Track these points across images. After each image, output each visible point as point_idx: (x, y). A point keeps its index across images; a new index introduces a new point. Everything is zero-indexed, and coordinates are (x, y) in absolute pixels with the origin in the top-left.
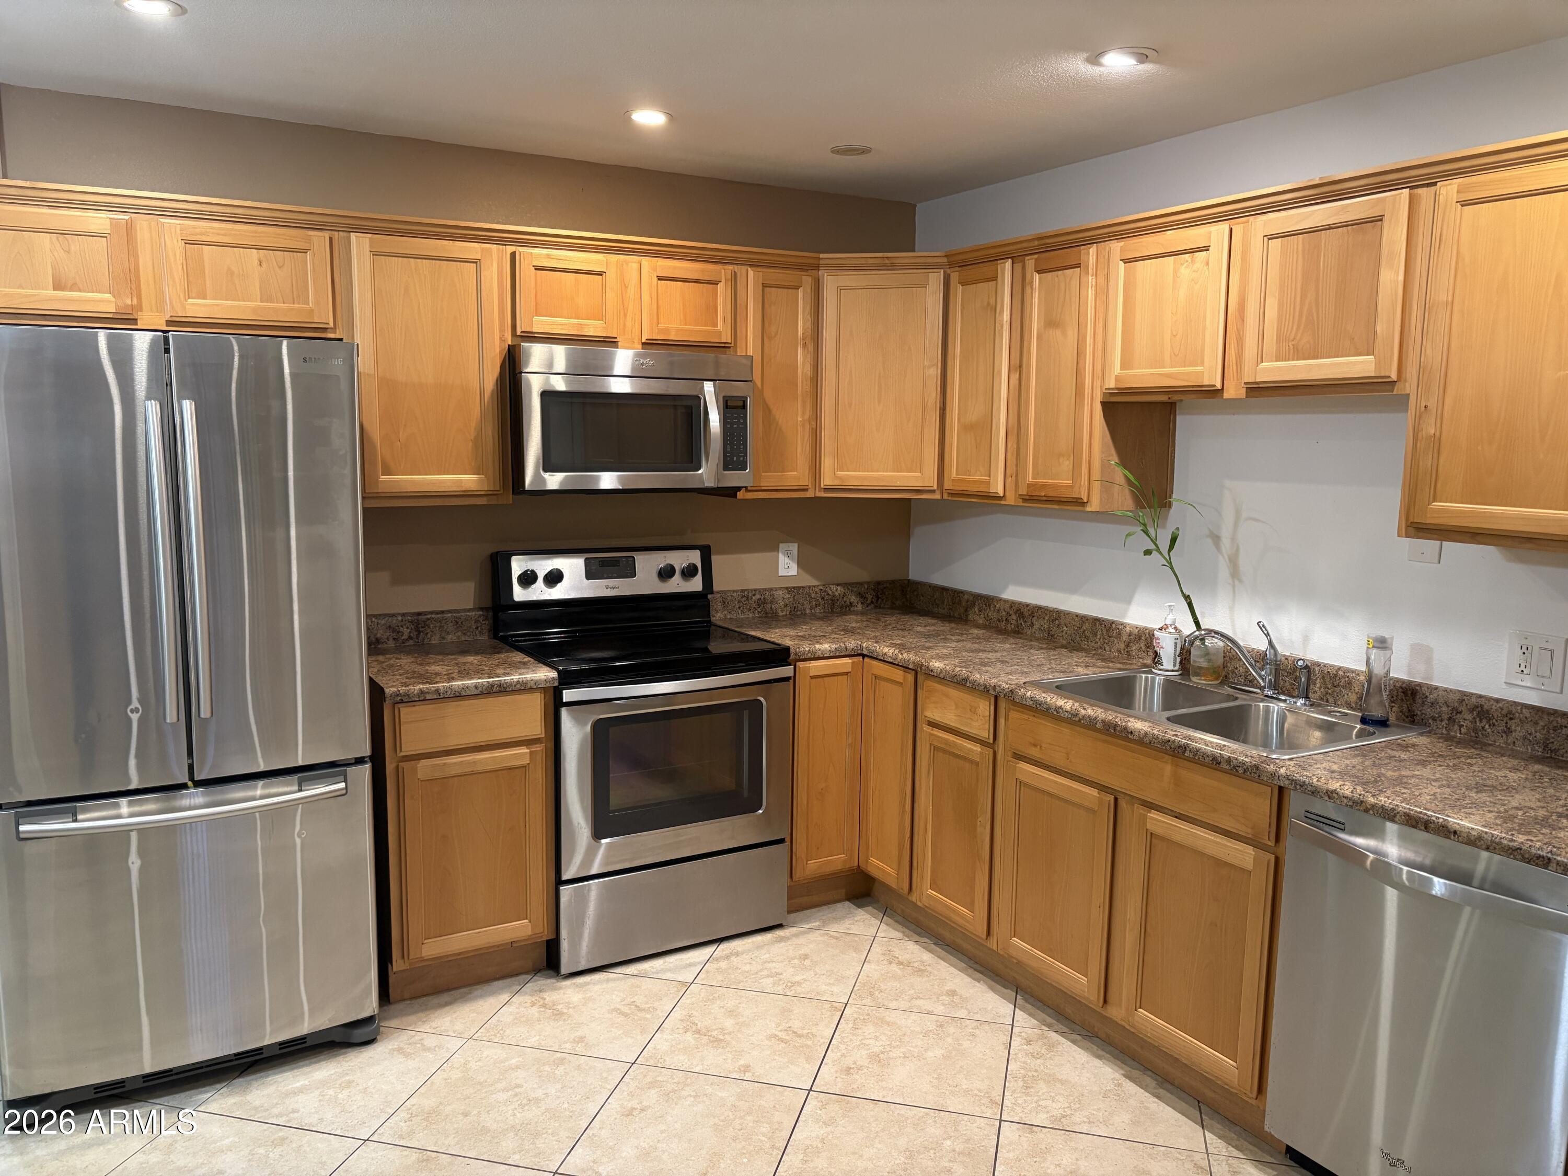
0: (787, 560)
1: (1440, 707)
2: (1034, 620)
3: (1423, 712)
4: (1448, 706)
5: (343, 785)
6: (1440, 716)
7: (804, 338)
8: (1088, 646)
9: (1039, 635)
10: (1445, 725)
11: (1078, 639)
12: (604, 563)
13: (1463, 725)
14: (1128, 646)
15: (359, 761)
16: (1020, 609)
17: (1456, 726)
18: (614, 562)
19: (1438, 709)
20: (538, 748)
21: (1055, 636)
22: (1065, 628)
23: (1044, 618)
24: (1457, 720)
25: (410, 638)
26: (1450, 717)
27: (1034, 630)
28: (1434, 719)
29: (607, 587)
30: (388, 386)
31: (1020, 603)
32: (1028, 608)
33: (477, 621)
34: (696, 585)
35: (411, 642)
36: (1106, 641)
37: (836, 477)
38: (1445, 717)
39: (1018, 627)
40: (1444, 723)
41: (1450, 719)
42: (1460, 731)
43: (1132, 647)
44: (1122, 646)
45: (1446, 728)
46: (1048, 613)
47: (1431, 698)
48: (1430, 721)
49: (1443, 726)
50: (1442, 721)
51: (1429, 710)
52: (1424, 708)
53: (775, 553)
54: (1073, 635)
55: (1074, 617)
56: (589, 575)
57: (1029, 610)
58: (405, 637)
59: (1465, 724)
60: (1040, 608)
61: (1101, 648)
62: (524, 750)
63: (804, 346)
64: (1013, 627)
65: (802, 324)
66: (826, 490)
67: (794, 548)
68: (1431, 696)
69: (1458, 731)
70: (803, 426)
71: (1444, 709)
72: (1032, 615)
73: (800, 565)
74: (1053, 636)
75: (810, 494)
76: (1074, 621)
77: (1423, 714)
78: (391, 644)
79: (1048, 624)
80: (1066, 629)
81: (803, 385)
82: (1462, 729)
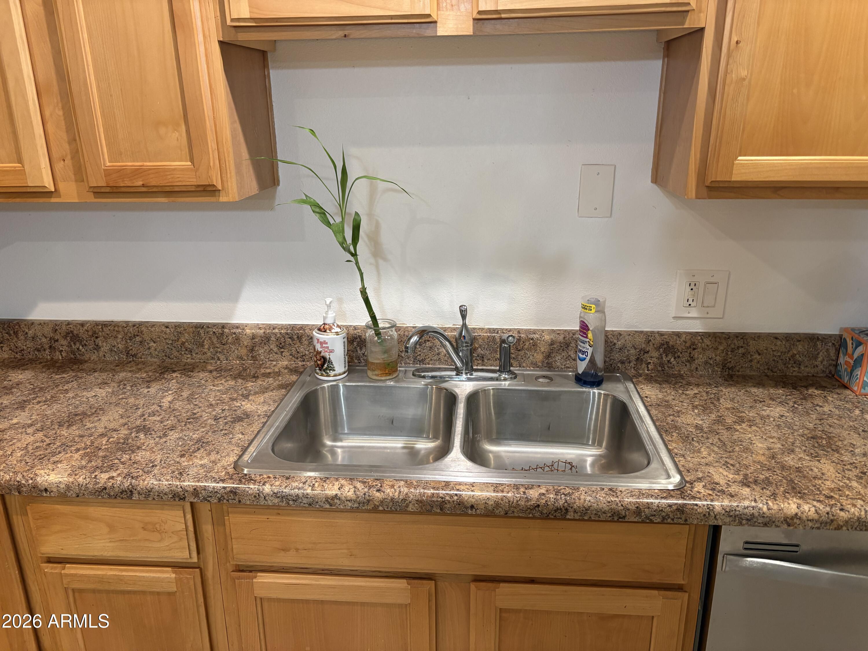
1: (628, 351)
2: (99, 341)
3: (612, 358)
4: (635, 349)
6: (629, 359)
8: (192, 359)
9: (112, 358)
10: (633, 366)
11: (176, 354)
13: (650, 363)
14: (252, 350)
16: (72, 332)
17: (644, 364)
19: (627, 353)
21: (139, 355)
22: (152, 344)
23: (116, 337)
24: (644, 360)
26: (638, 358)
27: (101, 354)
28: (623, 362)
31: (69, 323)
32: (86, 328)
36: (219, 350)
38: (633, 358)
39: (73, 352)
40: (632, 364)
41: (637, 359)
42: (648, 367)
43: (258, 351)
44: (243, 352)
45: (634, 368)
46: (120, 329)
47: (619, 344)
48: (619, 365)
49: (631, 367)
50: (630, 362)
51: (617, 355)
52: (612, 354)
54: (168, 351)
55: (164, 329)
57: (87, 331)
59: (651, 362)
60: (105, 325)
61: (213, 358)
64: (64, 354)
68: (619, 343)
69: (646, 369)
71: (633, 351)
72: (95, 335)
74: (134, 356)
76: (165, 333)
77: (611, 359)
79: (124, 342)
80: (155, 345)
82: (649, 366)
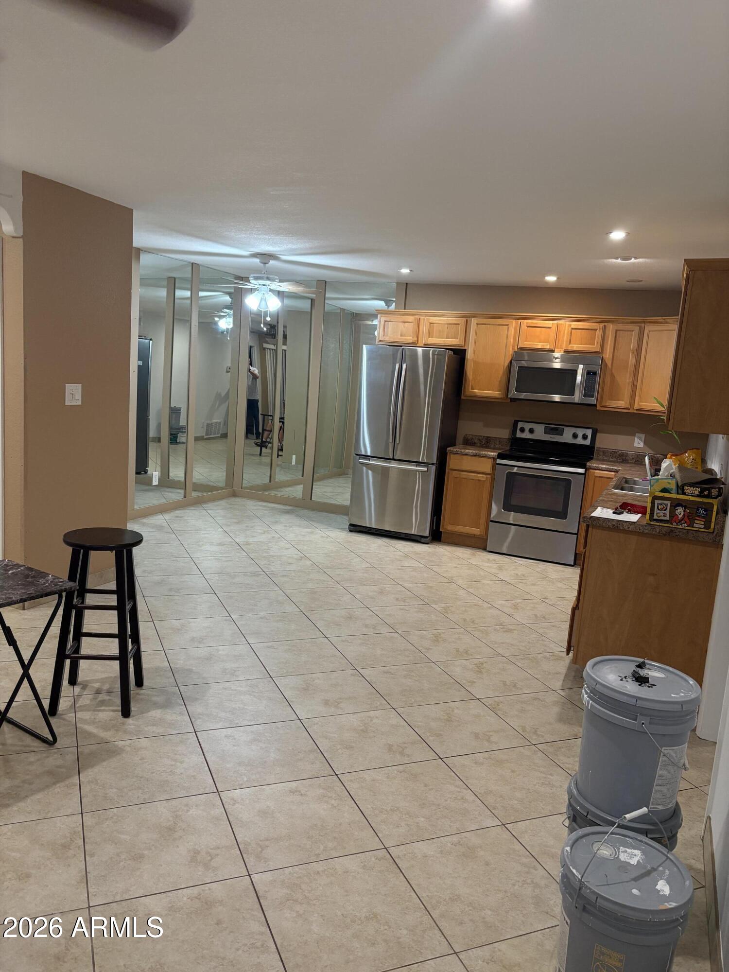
0: (639, 441)
5: (426, 469)
7: (633, 350)
12: (552, 429)
15: (433, 464)
18: (557, 429)
20: (489, 476)
25: (485, 444)
29: (551, 438)
30: (476, 363)
33: (506, 442)
34: (588, 442)
35: (484, 445)
37: (639, 405)
53: (633, 437)
56: (545, 433)
58: (483, 443)
62: (485, 476)
63: (633, 353)
65: (633, 345)
66: (637, 410)
67: (643, 436)
70: (629, 384)
73: (645, 443)
75: (630, 411)
78: (479, 445)
81: (631, 368)
